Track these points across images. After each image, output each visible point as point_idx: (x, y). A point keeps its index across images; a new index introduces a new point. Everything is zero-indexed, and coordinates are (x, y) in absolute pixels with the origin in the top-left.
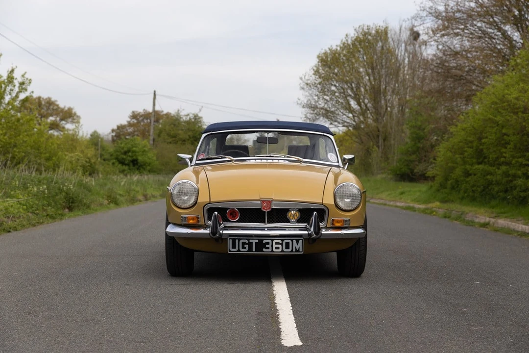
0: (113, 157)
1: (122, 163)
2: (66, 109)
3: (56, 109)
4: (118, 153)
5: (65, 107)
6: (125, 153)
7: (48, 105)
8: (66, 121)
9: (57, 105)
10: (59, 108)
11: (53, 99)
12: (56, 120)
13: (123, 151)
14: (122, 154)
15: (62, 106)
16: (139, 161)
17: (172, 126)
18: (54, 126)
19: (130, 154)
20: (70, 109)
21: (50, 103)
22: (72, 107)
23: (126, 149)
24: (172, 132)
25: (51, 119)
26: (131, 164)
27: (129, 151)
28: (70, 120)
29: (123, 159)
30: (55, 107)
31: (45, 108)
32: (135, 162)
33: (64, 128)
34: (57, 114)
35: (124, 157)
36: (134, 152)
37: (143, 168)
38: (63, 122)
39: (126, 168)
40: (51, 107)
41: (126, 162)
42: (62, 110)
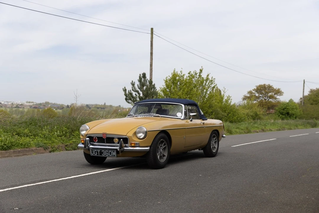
0: (277, 112)
1: (282, 114)
2: (277, 89)
3: (272, 89)
4: (280, 110)
5: (276, 88)
6: (284, 109)
7: (269, 88)
8: (277, 95)
9: (273, 87)
10: (274, 89)
11: (271, 85)
12: (272, 94)
13: (282, 108)
14: (282, 110)
15: (275, 88)
16: (290, 113)
17: (315, 96)
18: (271, 97)
19: (286, 110)
20: (279, 89)
21: (270, 87)
22: (280, 88)
23: (283, 108)
24: (315, 99)
25: (270, 94)
26: (286, 115)
27: (285, 108)
28: (279, 94)
29: (282, 112)
30: (272, 88)
31: (267, 89)
32: (288, 113)
33: (276, 98)
34: (273, 92)
35: (283, 111)
36: (288, 109)
37: (292, 116)
38: (276, 95)
39: (284, 116)
40: (270, 89)
41: (284, 114)
42: (275, 90)
